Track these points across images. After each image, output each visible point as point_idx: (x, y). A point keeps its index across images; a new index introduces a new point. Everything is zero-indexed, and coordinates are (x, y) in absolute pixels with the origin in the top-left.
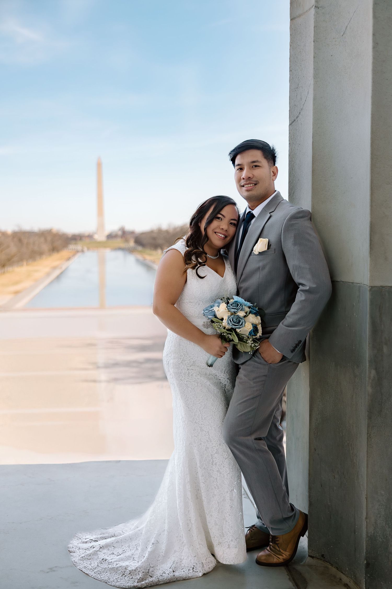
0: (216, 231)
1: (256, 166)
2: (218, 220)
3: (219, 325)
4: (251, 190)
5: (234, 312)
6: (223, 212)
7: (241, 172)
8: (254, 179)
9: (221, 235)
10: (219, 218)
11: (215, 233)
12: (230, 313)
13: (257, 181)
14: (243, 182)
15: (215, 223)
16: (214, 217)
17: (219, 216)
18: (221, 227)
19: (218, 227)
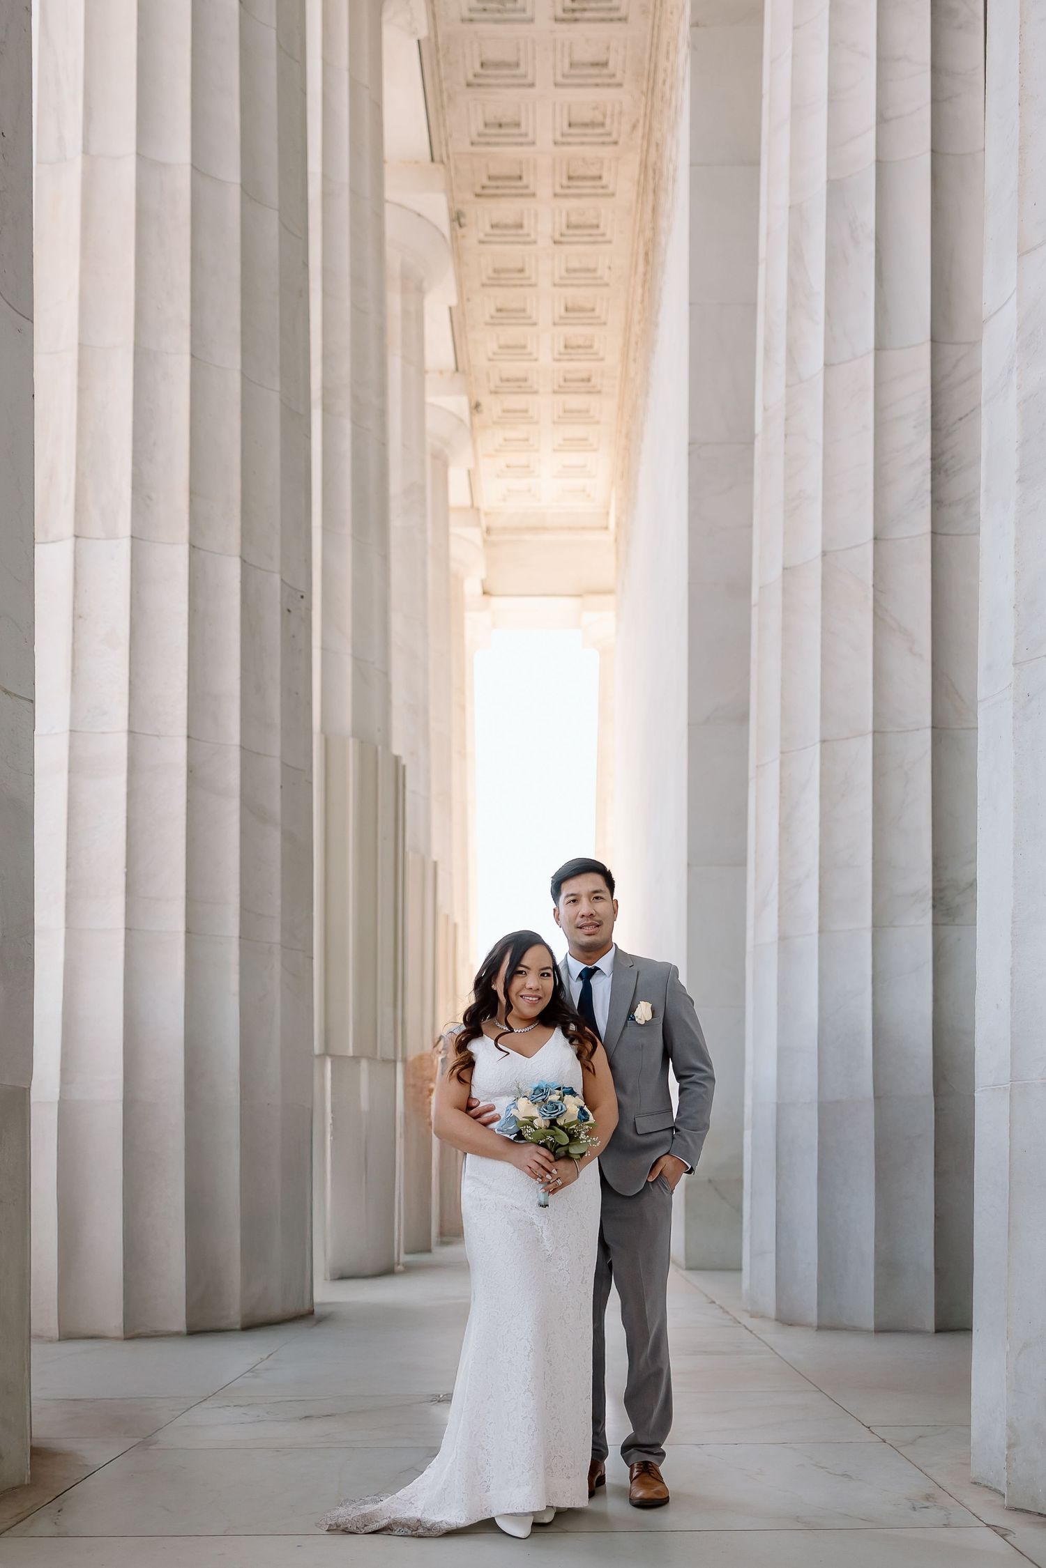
0: (521, 994)
1: (597, 898)
2: (521, 975)
3: (526, 1128)
4: (594, 934)
5: (543, 1100)
6: (525, 962)
7: (576, 905)
8: (597, 918)
9: (531, 999)
10: (521, 972)
11: (521, 996)
12: (537, 1105)
13: (600, 921)
14: (579, 921)
15: (518, 982)
16: (514, 971)
17: (521, 969)
18: (528, 986)
19: (524, 986)
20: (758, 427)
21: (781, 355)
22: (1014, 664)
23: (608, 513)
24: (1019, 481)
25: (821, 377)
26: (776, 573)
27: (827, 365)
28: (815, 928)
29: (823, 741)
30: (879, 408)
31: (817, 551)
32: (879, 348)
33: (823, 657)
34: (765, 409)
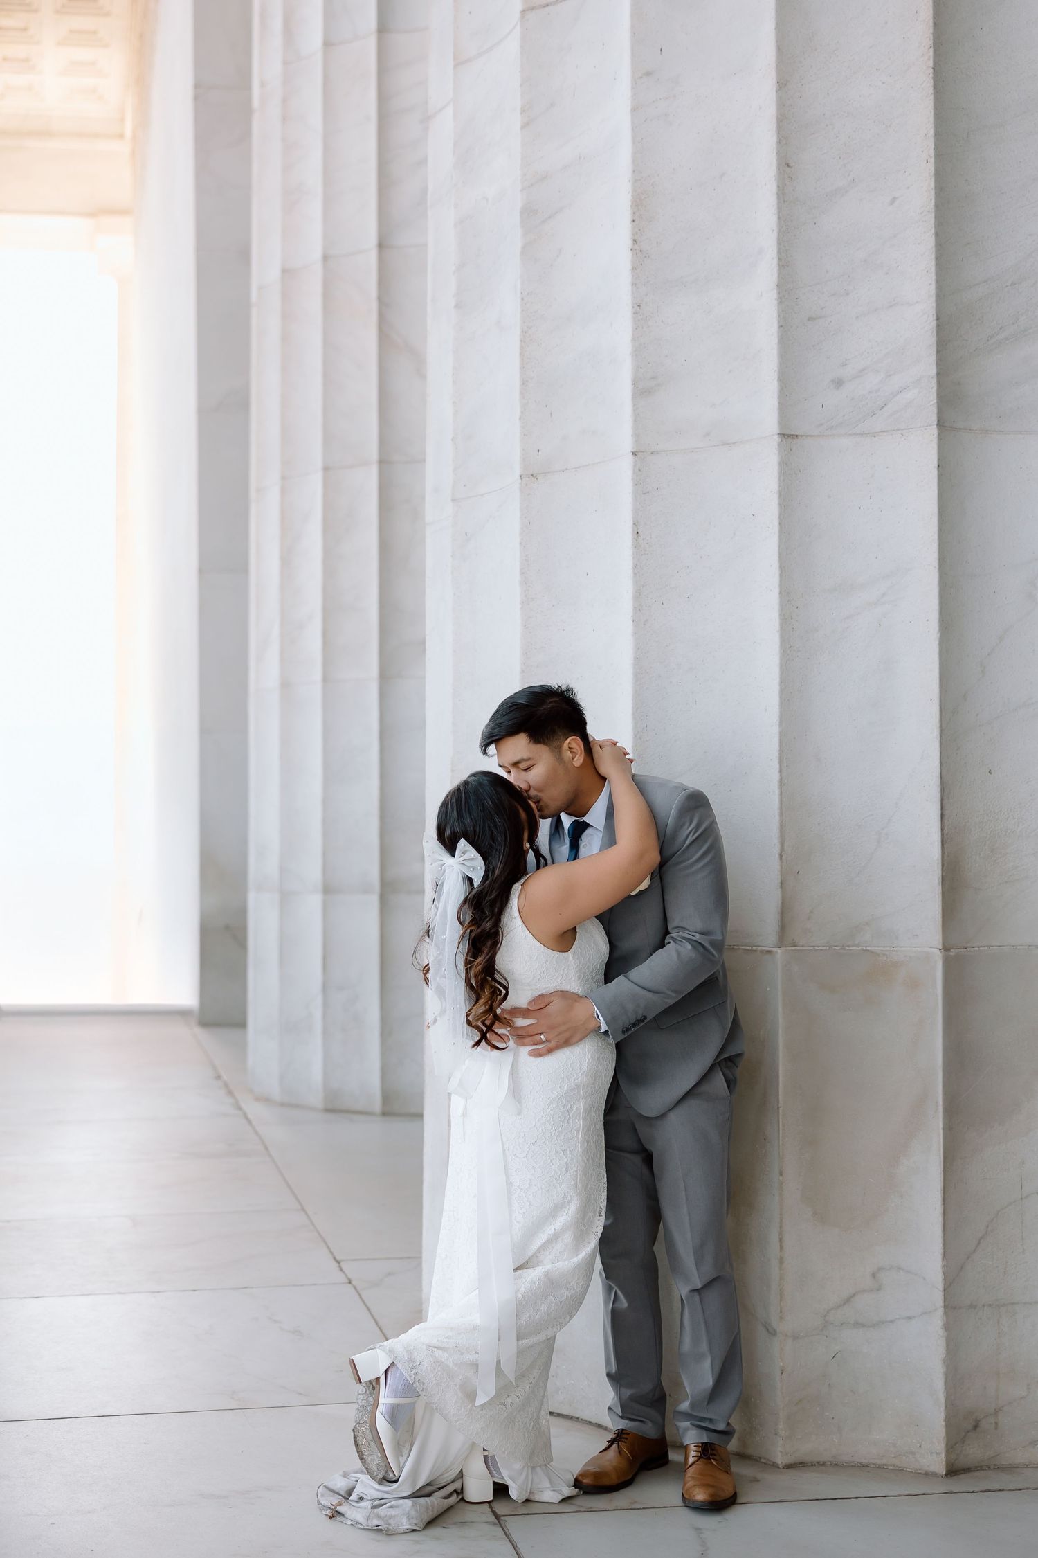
20: (256, 103)
21: (277, 24)
22: (453, 500)
23: (122, 120)
24: (457, 306)
25: (319, 57)
26: (274, 273)
27: (327, 44)
28: (317, 675)
29: (326, 469)
30: (383, 98)
31: (317, 254)
32: (383, 29)
33: (326, 375)
34: (263, 84)
